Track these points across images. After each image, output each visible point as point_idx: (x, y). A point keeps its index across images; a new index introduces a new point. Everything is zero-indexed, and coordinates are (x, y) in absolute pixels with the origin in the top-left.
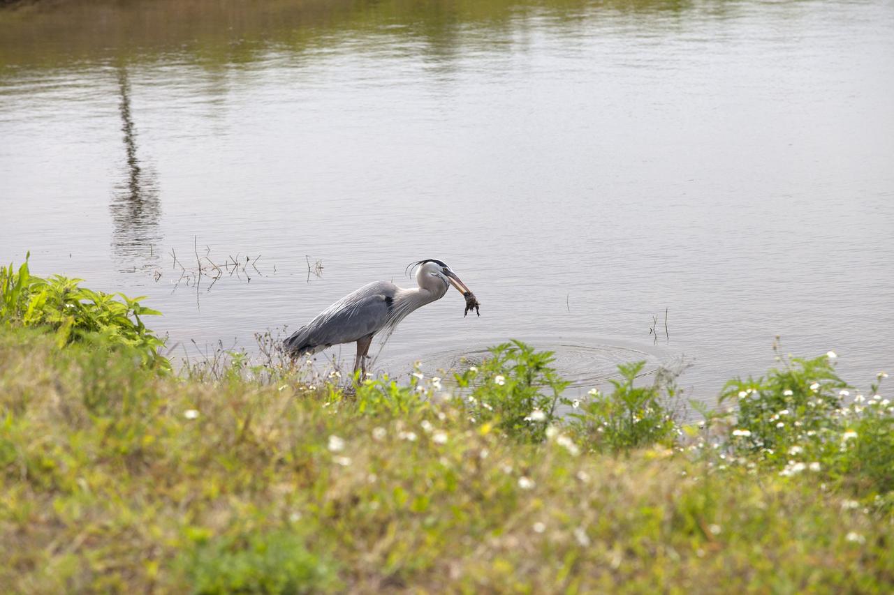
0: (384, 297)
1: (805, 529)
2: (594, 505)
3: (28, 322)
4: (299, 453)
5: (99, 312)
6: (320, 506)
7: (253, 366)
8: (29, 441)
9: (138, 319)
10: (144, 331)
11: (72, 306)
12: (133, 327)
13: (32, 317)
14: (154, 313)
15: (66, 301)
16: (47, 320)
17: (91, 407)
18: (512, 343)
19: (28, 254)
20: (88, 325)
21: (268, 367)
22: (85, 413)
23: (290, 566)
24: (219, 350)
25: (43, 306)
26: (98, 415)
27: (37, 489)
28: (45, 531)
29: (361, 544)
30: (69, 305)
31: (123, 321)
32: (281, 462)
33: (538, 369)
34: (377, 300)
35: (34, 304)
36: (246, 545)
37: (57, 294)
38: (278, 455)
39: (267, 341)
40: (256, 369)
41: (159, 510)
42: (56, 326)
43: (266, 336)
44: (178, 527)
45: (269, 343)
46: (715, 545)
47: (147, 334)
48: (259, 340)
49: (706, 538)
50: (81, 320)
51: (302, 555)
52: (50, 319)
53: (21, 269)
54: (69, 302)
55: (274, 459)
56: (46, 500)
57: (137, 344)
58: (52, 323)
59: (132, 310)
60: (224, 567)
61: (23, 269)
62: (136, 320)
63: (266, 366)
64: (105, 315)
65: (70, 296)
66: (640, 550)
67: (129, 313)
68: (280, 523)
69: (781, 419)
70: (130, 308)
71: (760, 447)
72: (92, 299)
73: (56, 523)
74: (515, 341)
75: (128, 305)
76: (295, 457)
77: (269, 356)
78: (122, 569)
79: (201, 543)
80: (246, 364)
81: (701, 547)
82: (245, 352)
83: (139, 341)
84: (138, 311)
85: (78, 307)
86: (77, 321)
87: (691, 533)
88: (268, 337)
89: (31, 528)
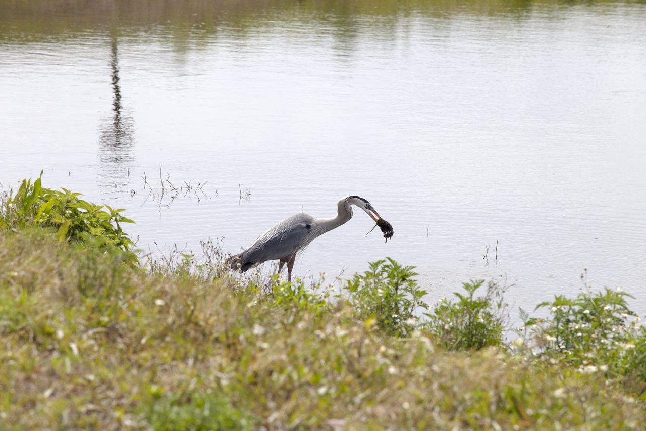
0: (304, 225)
1: (593, 415)
2: (442, 387)
3: (38, 222)
4: (230, 334)
5: (90, 218)
6: (244, 375)
7: (198, 265)
8: (36, 313)
9: (118, 225)
10: (121, 233)
11: (71, 212)
12: (114, 230)
13: (41, 218)
14: (130, 221)
15: (66, 208)
16: (52, 221)
17: (83, 291)
18: (386, 259)
19: (42, 172)
20: (81, 227)
21: (209, 266)
22: (77, 294)
23: (221, 418)
24: (174, 251)
25: (50, 211)
26: (87, 297)
27: (41, 348)
28: (45, 380)
29: (271, 404)
30: (69, 212)
31: (107, 225)
32: (217, 340)
33: (404, 279)
34: (300, 227)
35: (43, 209)
36: (189, 400)
37: (61, 203)
38: (215, 335)
39: (210, 247)
40: (200, 267)
41: (128, 370)
42: (58, 226)
43: (208, 243)
44: (141, 384)
45: (210, 249)
46: (527, 423)
47: (123, 236)
48: (203, 246)
49: (521, 417)
50: (76, 223)
51: (229, 411)
52: (53, 221)
53: (35, 183)
54: (68, 209)
55: (212, 338)
56: (46, 357)
57: (116, 243)
58: (55, 223)
59: (114, 218)
60: (172, 416)
61: (37, 182)
62: (116, 226)
63: (207, 265)
64: (94, 220)
65: (70, 205)
66: (472, 422)
67: (111, 220)
68: (214, 385)
69: (580, 330)
70: (112, 216)
71: (563, 349)
72: (86, 209)
73: (52, 374)
74: (389, 258)
75: (111, 213)
76: (227, 337)
77: (210, 258)
78: (99, 412)
79: (157, 397)
80: (193, 262)
81: (517, 423)
82: (193, 253)
83: (117, 241)
84: (118, 219)
85: (75, 213)
86: (73, 223)
87: (510, 412)
88: (210, 244)
89: (34, 376)
